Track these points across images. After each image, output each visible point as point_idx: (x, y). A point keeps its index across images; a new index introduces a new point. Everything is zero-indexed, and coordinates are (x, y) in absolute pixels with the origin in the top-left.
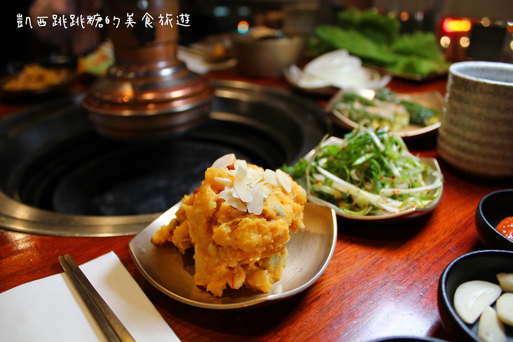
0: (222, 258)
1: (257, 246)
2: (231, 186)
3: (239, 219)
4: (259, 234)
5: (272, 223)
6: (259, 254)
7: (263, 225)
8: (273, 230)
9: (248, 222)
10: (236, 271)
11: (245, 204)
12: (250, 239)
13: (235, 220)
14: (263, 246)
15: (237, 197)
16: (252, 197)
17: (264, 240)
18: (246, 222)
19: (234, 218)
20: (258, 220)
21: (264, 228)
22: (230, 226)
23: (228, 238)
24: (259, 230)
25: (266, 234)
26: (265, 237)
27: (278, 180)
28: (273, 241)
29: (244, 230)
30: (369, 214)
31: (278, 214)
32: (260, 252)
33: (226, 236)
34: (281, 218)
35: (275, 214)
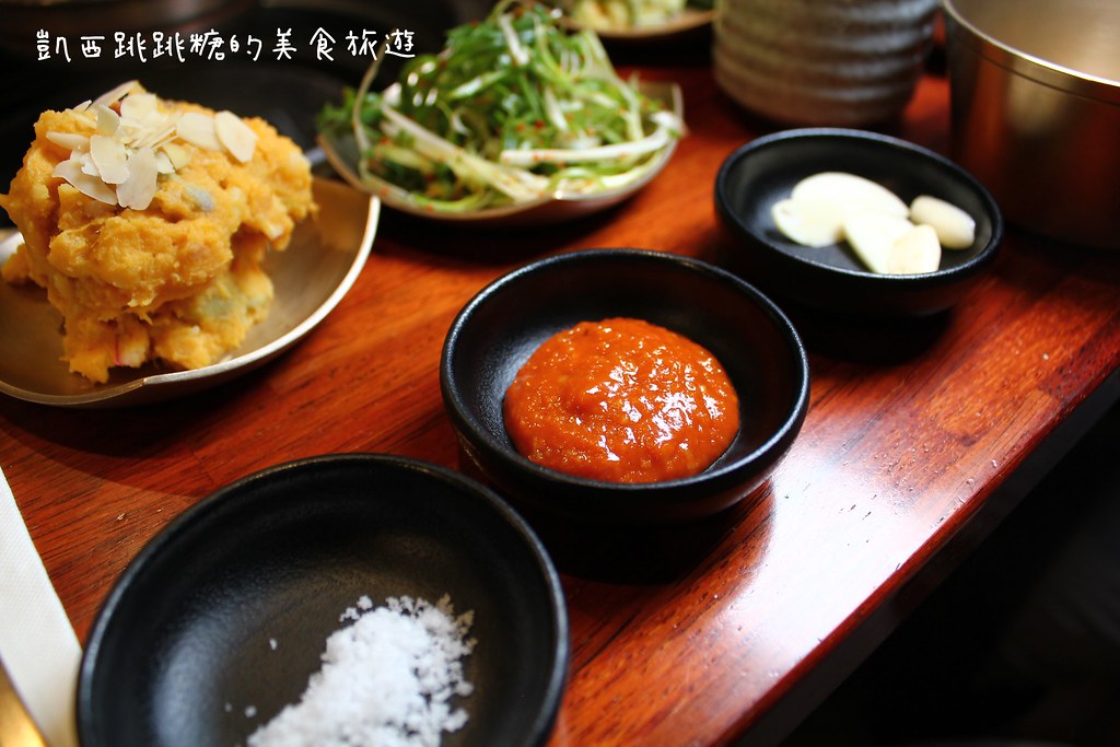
0: (82, 302)
1: (143, 275)
2: (86, 149)
3: (100, 221)
4: (145, 250)
5: (179, 228)
6: (150, 292)
7: (153, 231)
8: (180, 241)
9: (119, 225)
10: (121, 328)
11: (112, 187)
12: (122, 261)
13: (93, 223)
14: (157, 276)
15: (93, 173)
16: (128, 173)
17: (156, 262)
18: (114, 226)
19: (92, 218)
20: (142, 221)
21: (158, 238)
22: (84, 234)
23: (79, 261)
24: (147, 241)
25: (162, 250)
26: (160, 257)
27: (217, 136)
28: (177, 265)
29: (109, 243)
30: (488, 207)
31: (197, 209)
32: (150, 288)
33: (74, 257)
34: (206, 215)
35: (186, 208)
